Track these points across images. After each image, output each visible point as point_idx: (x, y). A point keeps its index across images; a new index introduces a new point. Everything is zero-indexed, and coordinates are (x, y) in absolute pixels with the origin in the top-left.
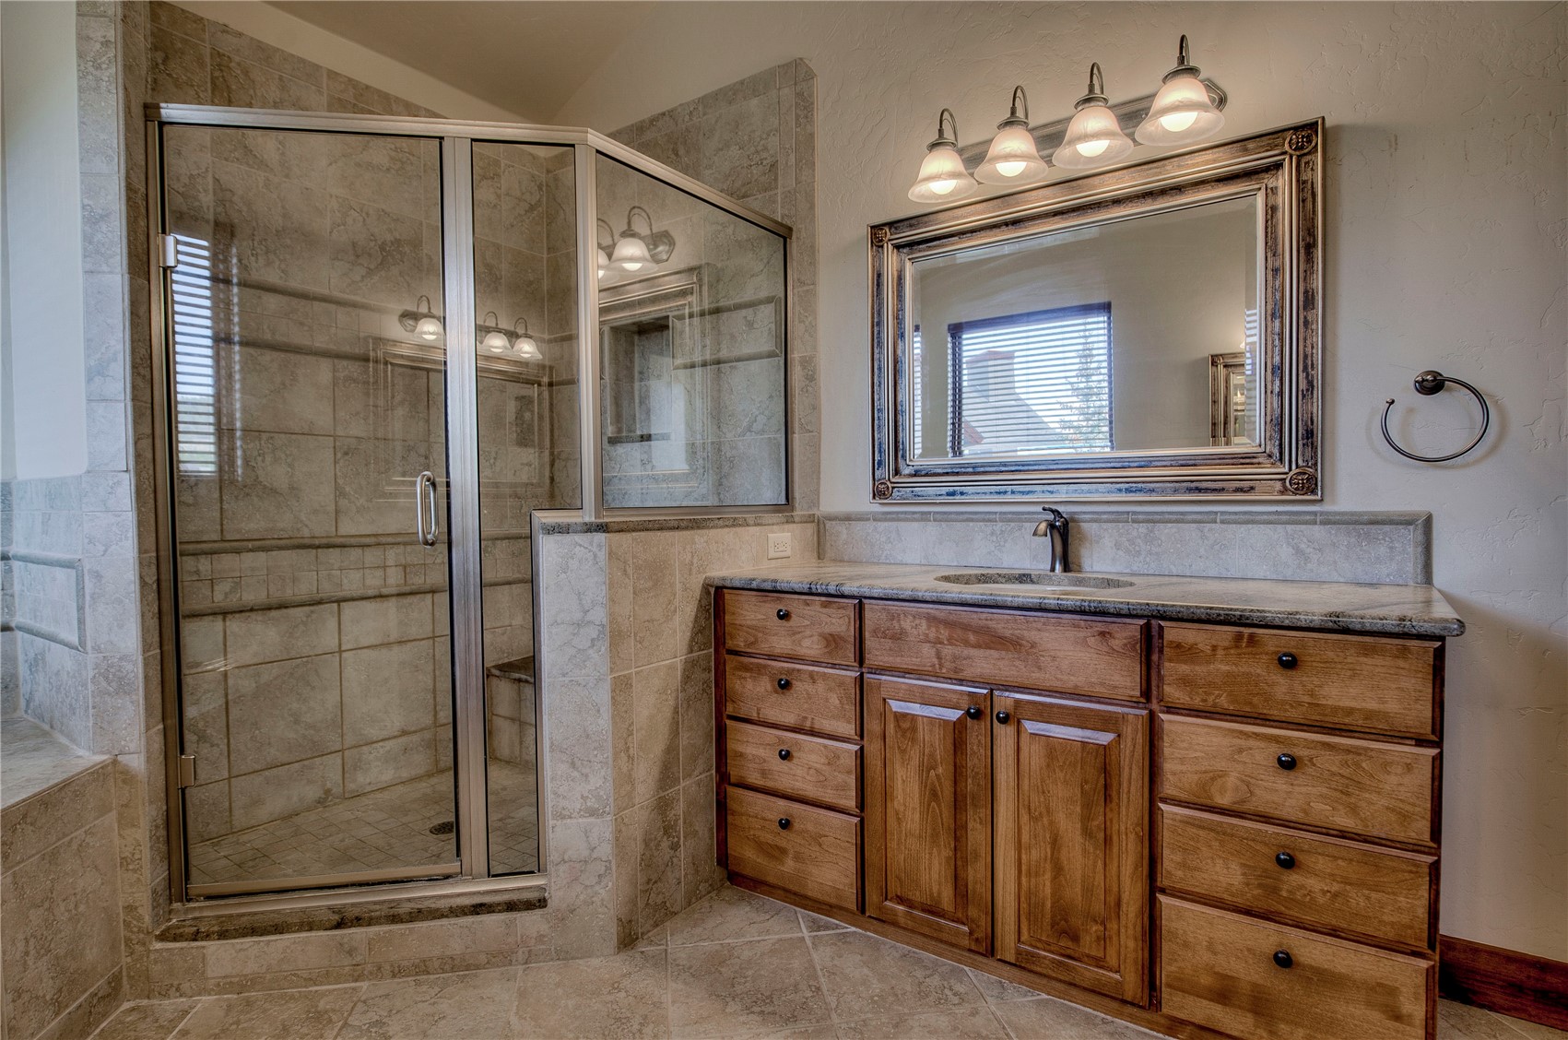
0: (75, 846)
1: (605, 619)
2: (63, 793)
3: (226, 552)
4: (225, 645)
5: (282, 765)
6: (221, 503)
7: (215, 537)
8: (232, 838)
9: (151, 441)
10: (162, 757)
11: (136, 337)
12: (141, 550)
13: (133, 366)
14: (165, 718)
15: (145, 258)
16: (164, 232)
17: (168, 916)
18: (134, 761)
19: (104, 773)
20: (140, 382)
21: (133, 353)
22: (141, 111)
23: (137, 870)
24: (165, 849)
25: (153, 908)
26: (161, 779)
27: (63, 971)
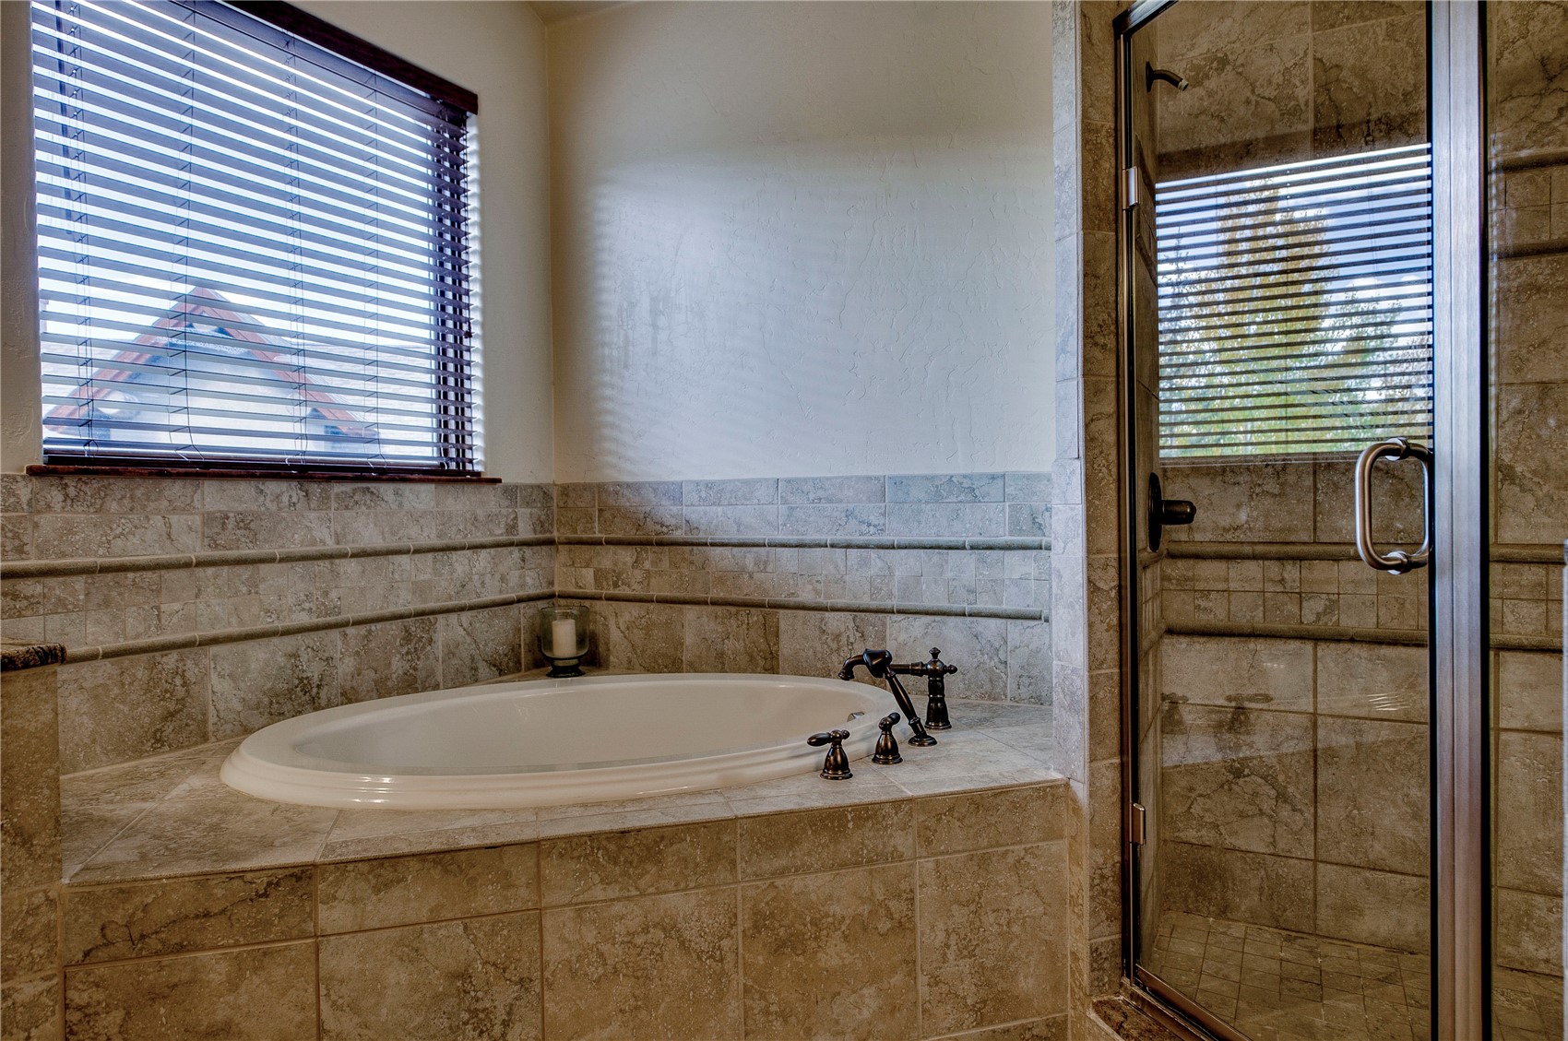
0: (1011, 859)
2: (998, 800)
3: (1321, 558)
4: (1315, 682)
5: (1391, 872)
6: (1315, 493)
7: (1305, 537)
8: (1312, 942)
9: (1113, 421)
10: (1116, 798)
11: (1092, 301)
12: (1092, 549)
13: (1085, 337)
14: (1122, 752)
15: (1111, 206)
16: (1129, 166)
17: (1116, 988)
18: (1081, 791)
19: (1054, 794)
20: (1097, 353)
21: (1085, 321)
22: (1109, 32)
23: (1080, 917)
24: (1116, 907)
25: (1093, 970)
26: (1113, 824)
27: (989, 984)
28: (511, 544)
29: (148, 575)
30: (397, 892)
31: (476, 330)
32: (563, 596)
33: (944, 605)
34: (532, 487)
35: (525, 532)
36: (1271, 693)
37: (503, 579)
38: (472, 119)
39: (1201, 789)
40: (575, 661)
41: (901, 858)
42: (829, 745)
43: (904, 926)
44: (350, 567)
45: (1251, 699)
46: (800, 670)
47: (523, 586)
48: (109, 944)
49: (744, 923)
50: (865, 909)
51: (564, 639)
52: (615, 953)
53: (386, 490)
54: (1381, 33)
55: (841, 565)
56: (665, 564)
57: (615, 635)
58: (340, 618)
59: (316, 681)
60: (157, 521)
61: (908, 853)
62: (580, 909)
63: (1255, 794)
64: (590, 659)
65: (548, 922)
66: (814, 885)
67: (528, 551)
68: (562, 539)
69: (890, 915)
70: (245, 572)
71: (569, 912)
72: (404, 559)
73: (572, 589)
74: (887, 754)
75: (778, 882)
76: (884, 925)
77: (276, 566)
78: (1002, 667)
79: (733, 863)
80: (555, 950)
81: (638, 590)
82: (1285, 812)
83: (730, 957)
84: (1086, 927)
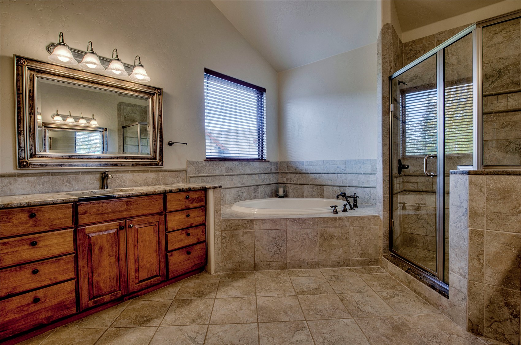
0: (368, 229)
1: (467, 207)
2: (365, 218)
9: (388, 150)
10: (388, 219)
11: (384, 128)
12: (384, 173)
13: (383, 135)
14: (390, 211)
15: (388, 111)
16: (391, 104)
17: (388, 253)
18: (381, 217)
19: (376, 218)
20: (385, 138)
21: (383, 132)
22: (388, 79)
23: (381, 240)
24: (388, 238)
25: (383, 249)
26: (388, 223)
27: (363, 250)
28: (271, 173)
29: (219, 177)
30: (265, 224)
31: (265, 133)
32: (280, 183)
33: (358, 185)
34: (275, 162)
35: (273, 171)
36: (426, 203)
37: (270, 180)
38: (265, 93)
39: (411, 222)
40: (283, 196)
41: (347, 227)
42: (334, 208)
43: (347, 239)
44: (246, 176)
45: (422, 204)
46: (328, 198)
47: (273, 181)
48: (227, 228)
49: (319, 235)
50: (340, 235)
51: (281, 192)
52: (298, 237)
53: (251, 163)
54: (450, 70)
55: (337, 177)
56: (301, 177)
57: (290, 191)
58: (244, 185)
59: (241, 196)
60: (220, 168)
61: (348, 226)
62: (293, 230)
63: (423, 223)
64: (286, 195)
65: (288, 231)
66: (331, 230)
67: (274, 174)
68: (280, 172)
69: (345, 236)
70: (231, 177)
71: (291, 230)
72: (254, 175)
73: (282, 182)
74: (345, 210)
75: (325, 229)
76: (344, 238)
77: (235, 176)
78: (369, 198)
79: (317, 225)
80: (289, 236)
81: (295, 182)
82: (429, 227)
83: (317, 240)
84: (382, 242)
